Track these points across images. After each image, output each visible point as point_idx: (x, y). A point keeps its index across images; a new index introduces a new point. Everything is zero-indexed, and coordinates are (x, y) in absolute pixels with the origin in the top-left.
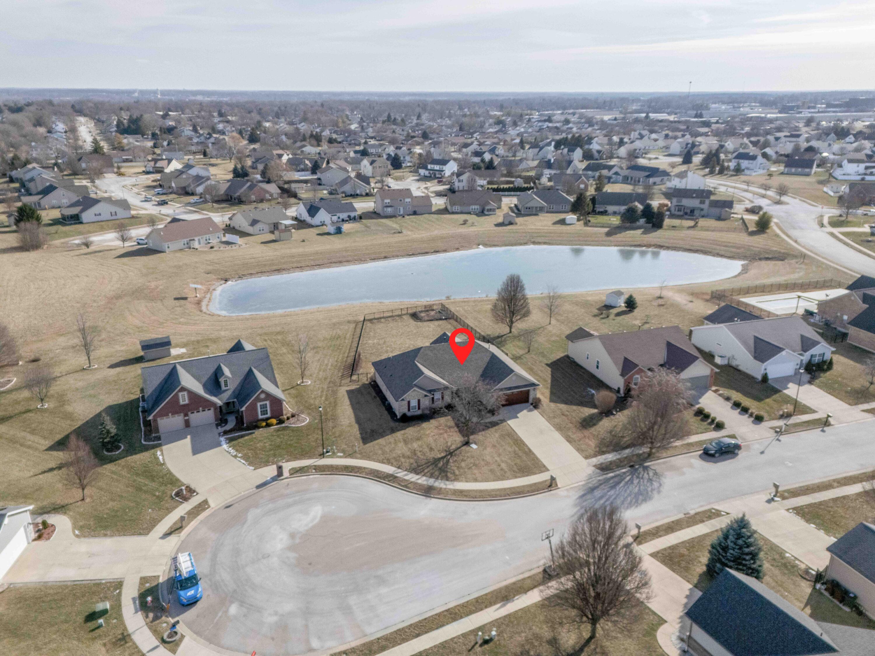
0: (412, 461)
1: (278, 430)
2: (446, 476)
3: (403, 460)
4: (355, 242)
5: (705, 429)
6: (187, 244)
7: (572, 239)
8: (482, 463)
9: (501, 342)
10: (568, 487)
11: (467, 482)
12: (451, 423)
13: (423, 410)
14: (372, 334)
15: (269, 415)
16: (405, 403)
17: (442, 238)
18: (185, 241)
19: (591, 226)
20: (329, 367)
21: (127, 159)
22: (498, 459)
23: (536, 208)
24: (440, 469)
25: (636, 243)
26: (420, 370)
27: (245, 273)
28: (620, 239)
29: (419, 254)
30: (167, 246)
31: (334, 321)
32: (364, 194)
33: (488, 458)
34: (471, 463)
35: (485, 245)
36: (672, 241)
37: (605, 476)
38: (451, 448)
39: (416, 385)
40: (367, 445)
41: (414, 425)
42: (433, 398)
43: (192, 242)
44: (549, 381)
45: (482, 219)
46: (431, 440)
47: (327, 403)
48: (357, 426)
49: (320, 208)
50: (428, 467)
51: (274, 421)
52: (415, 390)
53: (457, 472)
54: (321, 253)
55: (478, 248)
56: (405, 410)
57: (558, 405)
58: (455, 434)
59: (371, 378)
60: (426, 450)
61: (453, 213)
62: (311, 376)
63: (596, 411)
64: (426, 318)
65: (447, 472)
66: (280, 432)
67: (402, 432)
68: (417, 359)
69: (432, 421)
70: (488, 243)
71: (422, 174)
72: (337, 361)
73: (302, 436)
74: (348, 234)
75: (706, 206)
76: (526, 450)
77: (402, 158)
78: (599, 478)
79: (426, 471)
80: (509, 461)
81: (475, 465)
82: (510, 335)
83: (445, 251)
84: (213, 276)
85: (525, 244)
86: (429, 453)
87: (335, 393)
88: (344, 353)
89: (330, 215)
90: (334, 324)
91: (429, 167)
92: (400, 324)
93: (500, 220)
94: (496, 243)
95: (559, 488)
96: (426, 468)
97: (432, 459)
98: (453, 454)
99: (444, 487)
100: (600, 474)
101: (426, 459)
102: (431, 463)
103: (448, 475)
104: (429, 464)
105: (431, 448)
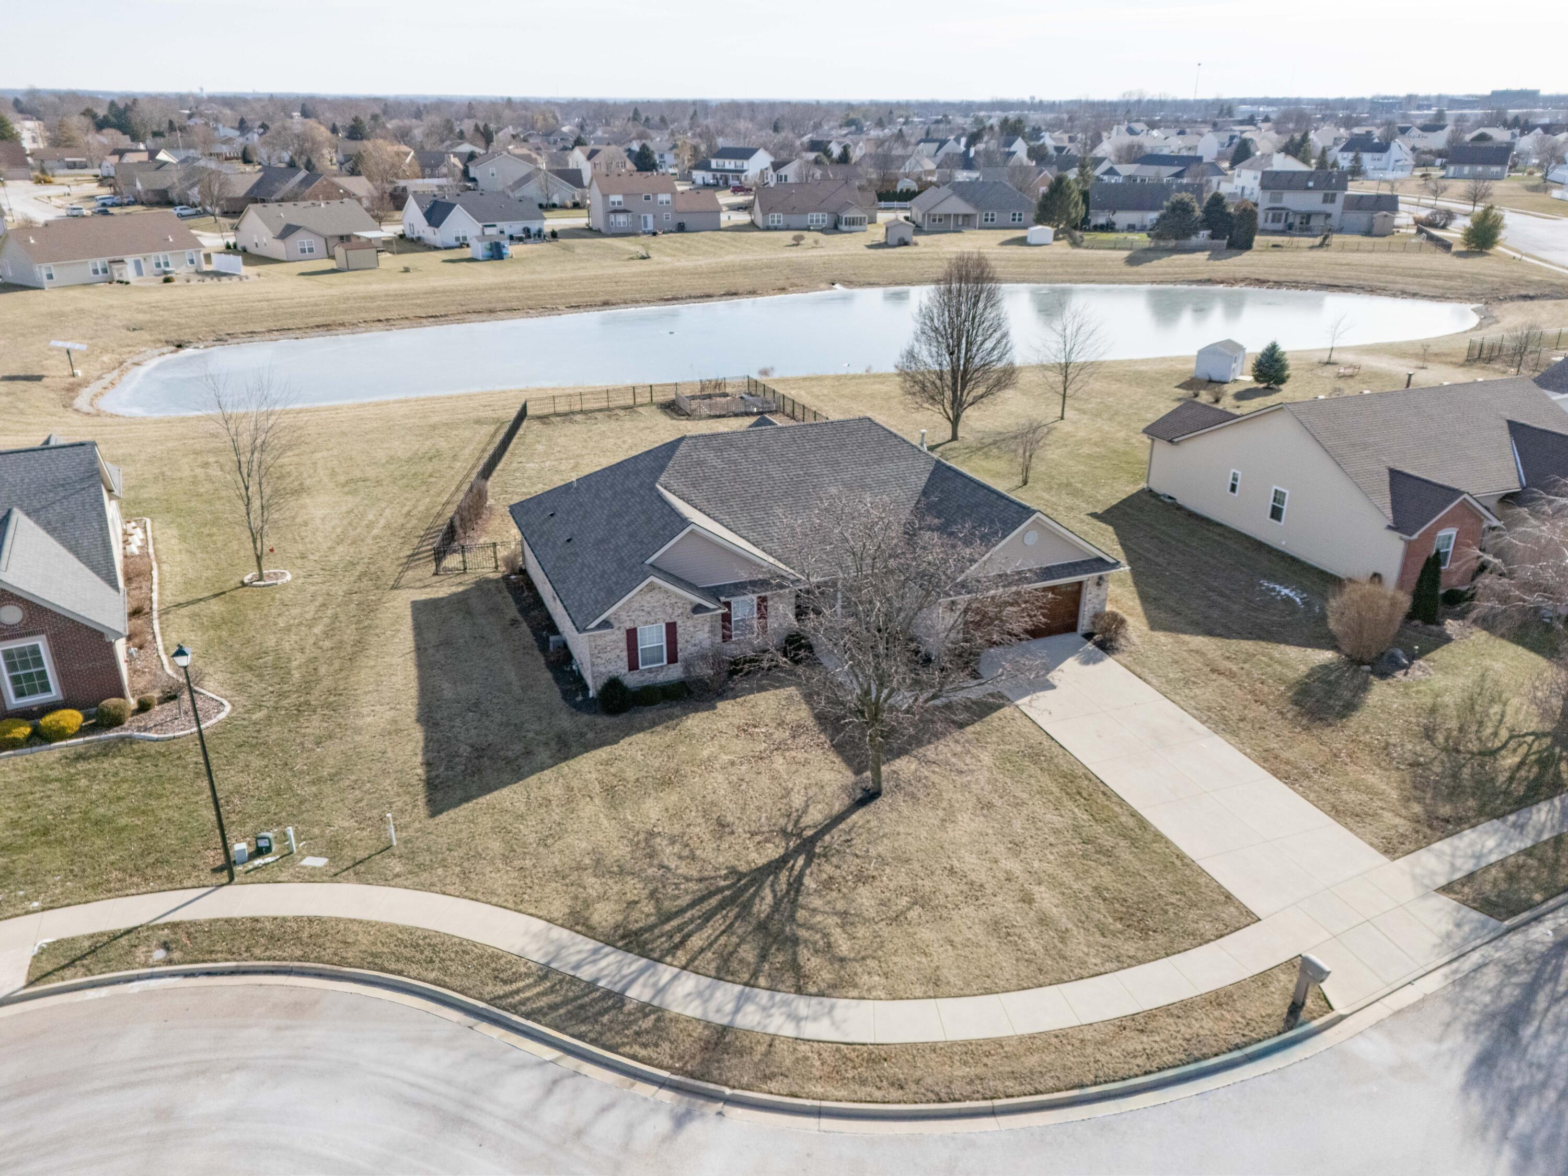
0: (634, 888)
1: (80, 757)
2: (795, 966)
3: (593, 885)
4: (533, 272)
6: (105, 271)
7: (1049, 271)
8: (950, 887)
10: (1381, 1009)
11: (894, 996)
12: (802, 713)
13: (687, 667)
14: (540, 448)
15: (55, 693)
16: (617, 637)
17: (745, 269)
18: (99, 263)
19: (1087, 248)
20: (375, 532)
21: (74, 163)
22: (1014, 865)
23: (957, 216)
24: (762, 927)
25: (1200, 277)
26: (673, 511)
27: (237, 329)
28: (1161, 270)
29: (690, 297)
30: (44, 273)
31: (435, 419)
32: (569, 203)
33: (969, 862)
34: (900, 891)
35: (849, 284)
36: (1284, 270)
37: (1517, 940)
38: (806, 821)
39: (656, 569)
40: (444, 817)
41: (653, 724)
42: (726, 618)
43: (115, 266)
45: (836, 238)
46: (718, 782)
47: (327, 644)
48: (418, 734)
49: (454, 205)
50: (707, 917)
51: (72, 718)
52: (652, 587)
53: (844, 947)
54: (444, 292)
55: (831, 289)
56: (618, 666)
57: (1186, 637)
58: (816, 755)
59: (510, 562)
60: (701, 829)
61: (768, 229)
62: (303, 557)
64: (705, 411)
65: (795, 941)
66: (82, 766)
67: (603, 753)
68: (662, 479)
69: (725, 706)
70: (854, 278)
71: (699, 181)
72: (408, 514)
73: (173, 780)
74: (520, 261)
75: (1335, 208)
77: (656, 157)
79: (696, 942)
80: (1067, 876)
81: (921, 901)
82: (954, 444)
83: (753, 292)
84: (145, 337)
86: (710, 846)
87: (368, 609)
88: (439, 495)
89: (480, 225)
90: (434, 427)
91: (714, 163)
92: (628, 425)
93: (880, 237)
94: (872, 280)
95: (1342, 1018)
96: (700, 928)
97: (726, 878)
98: (817, 850)
99: (789, 1030)
100: (1494, 930)
101: (701, 880)
102: (719, 897)
103: (801, 960)
104: (714, 901)
105: (721, 824)
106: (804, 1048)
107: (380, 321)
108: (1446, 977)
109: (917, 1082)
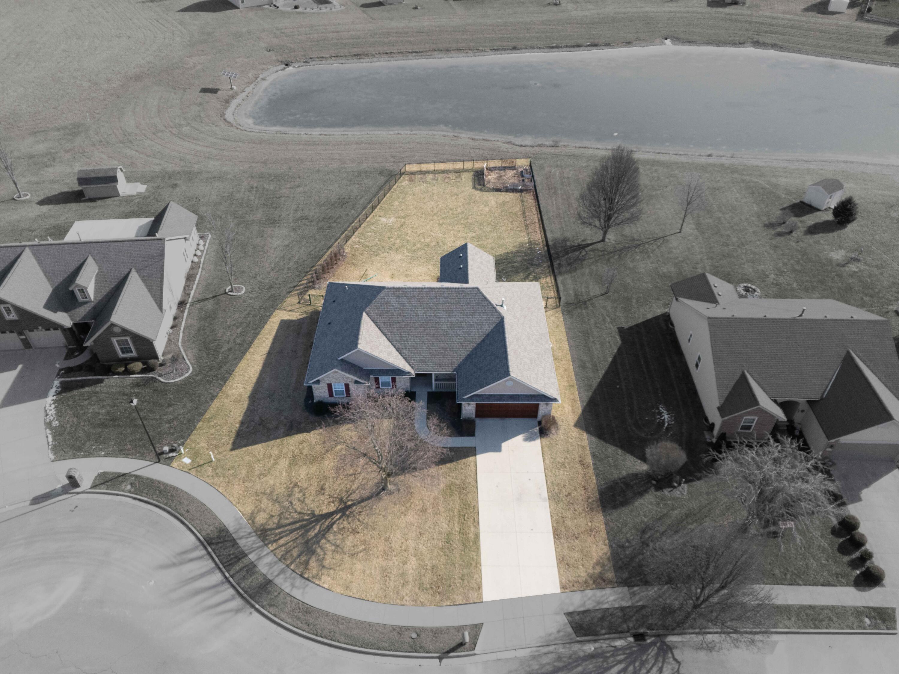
0: (276, 509)
1: (141, 383)
2: (307, 563)
3: (264, 503)
5: (837, 575)
8: (381, 547)
9: (577, 259)
10: (493, 657)
15: (134, 354)
22: (412, 545)
24: (307, 542)
26: (358, 335)
27: (316, 55)
33: (397, 537)
34: (363, 542)
35: (677, 39)
37: (576, 647)
38: (352, 496)
40: (234, 452)
41: (328, 425)
44: (601, 373)
50: (292, 531)
51: (139, 366)
53: (328, 561)
55: (662, 43)
56: (325, 392)
60: (314, 488)
62: (255, 277)
63: (643, 467)
65: (313, 552)
66: (141, 387)
67: (302, 436)
68: (368, 309)
76: (471, 535)
78: (562, 650)
79: (282, 541)
80: (427, 557)
81: (367, 548)
83: (608, 45)
84: (273, 56)
85: (742, 44)
86: (312, 499)
95: (475, 654)
96: (287, 535)
97: (308, 515)
98: (347, 513)
99: (287, 590)
100: (571, 639)
101: (300, 513)
102: (301, 524)
103: (311, 562)
104: (298, 525)
105: (322, 488)
106: (288, 598)
107: (387, 53)
108: (532, 652)
109: (314, 625)
